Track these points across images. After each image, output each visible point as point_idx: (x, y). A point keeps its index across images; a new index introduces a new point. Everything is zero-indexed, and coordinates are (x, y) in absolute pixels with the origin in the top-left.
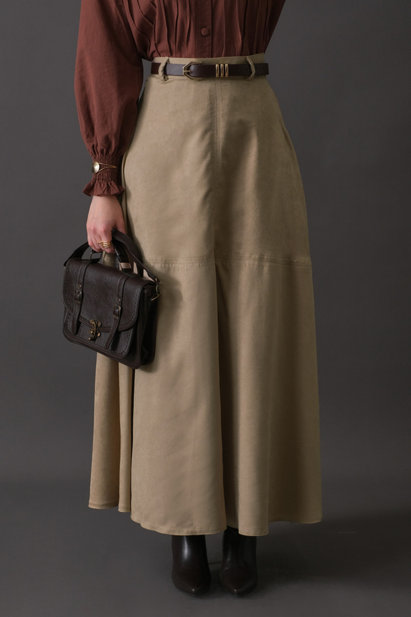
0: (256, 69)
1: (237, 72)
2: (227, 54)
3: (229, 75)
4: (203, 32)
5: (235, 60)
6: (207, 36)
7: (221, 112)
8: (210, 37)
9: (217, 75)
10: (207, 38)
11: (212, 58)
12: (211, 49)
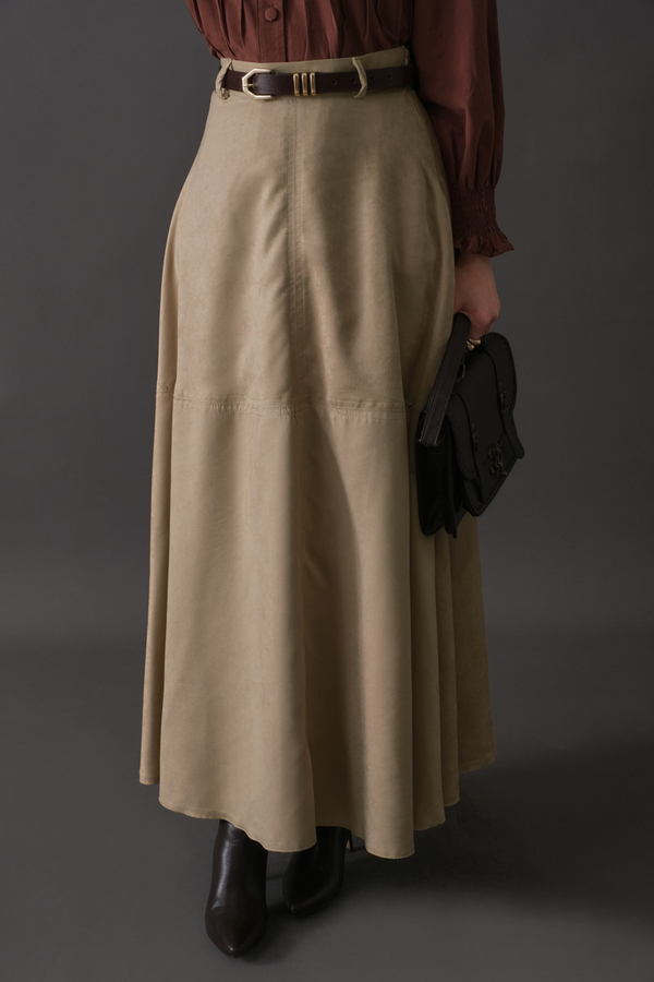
0: (371, 78)
1: (327, 85)
2: (314, 54)
3: (318, 91)
4: (269, 14)
5: (327, 66)
6: (276, 20)
7: (303, 156)
8: (282, 21)
9: (296, 92)
10: (276, 24)
11: (287, 61)
12: (283, 44)
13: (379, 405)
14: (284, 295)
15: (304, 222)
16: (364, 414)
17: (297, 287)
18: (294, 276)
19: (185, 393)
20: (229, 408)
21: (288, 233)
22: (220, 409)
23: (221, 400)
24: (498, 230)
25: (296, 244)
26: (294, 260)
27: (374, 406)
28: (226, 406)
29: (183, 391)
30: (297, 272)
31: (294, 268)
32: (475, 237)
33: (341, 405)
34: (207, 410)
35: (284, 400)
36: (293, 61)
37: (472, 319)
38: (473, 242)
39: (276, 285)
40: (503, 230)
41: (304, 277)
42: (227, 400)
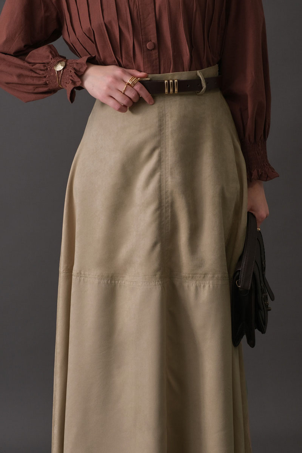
0: (207, 83)
1: (187, 88)
2: (176, 70)
3: (179, 90)
4: (149, 45)
5: (184, 75)
6: (153, 49)
7: (170, 129)
8: (157, 50)
9: (166, 91)
10: (153, 52)
11: (160, 74)
12: (158, 63)
13: (216, 276)
14: (158, 212)
15: (171, 169)
16: (208, 282)
17: (166, 208)
18: (164, 201)
19: (82, 273)
20: (113, 282)
21: (160, 176)
22: (107, 282)
23: (108, 277)
24: (269, 165)
25: (166, 182)
26: (164, 192)
27: (213, 277)
28: (111, 281)
29: (80, 272)
30: (166, 199)
31: (164, 197)
32: (255, 170)
33: (192, 278)
34: (99, 283)
35: (158, 276)
36: (164, 73)
37: (256, 216)
38: (255, 173)
39: (153, 207)
40: (272, 165)
41: (170, 202)
42: (112, 277)
